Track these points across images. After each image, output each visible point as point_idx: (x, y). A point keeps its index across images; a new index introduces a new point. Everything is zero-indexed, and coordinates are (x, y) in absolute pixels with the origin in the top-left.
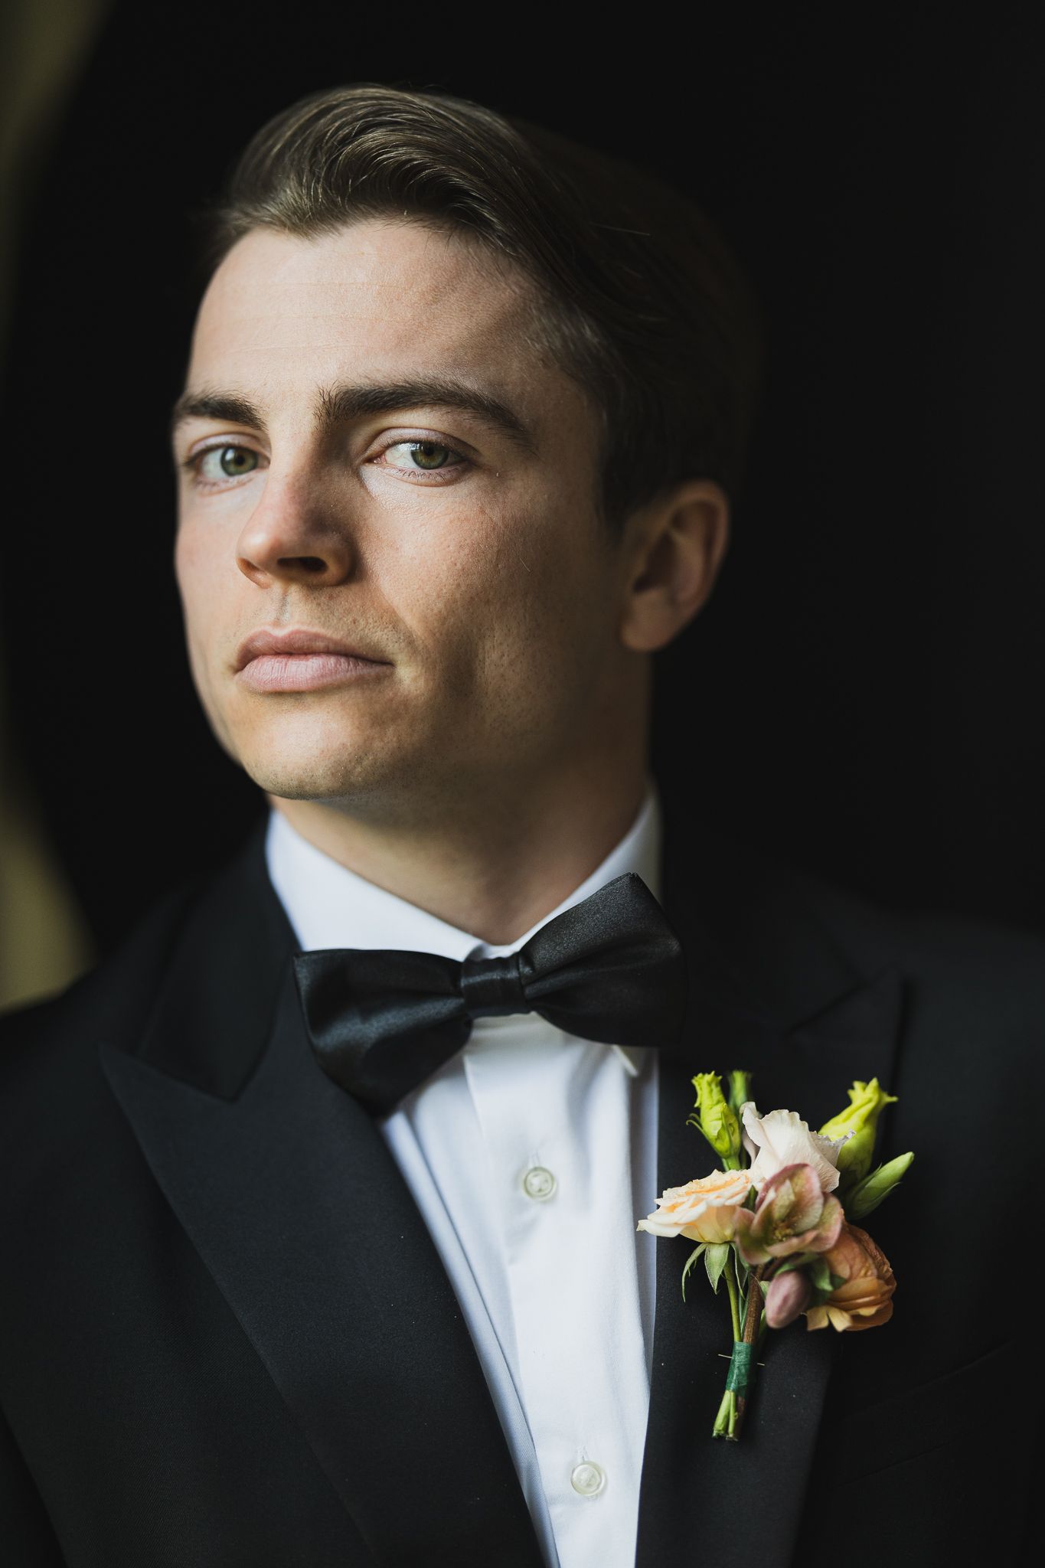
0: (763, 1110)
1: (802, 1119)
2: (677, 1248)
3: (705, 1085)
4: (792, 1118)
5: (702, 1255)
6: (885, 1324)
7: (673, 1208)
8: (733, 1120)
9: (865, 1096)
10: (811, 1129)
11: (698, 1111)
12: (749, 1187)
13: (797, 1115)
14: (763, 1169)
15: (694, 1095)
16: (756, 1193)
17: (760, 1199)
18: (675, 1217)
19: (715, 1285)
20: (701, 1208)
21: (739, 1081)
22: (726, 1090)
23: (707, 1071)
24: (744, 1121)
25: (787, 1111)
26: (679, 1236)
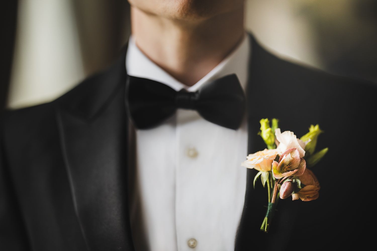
0: (282, 131)
1: (294, 134)
2: (252, 173)
3: (264, 123)
4: (292, 134)
5: (260, 176)
6: (316, 199)
7: (252, 160)
8: (272, 135)
9: (314, 129)
10: (297, 138)
11: (261, 131)
12: (277, 154)
13: (293, 133)
14: (281, 150)
15: (260, 126)
16: (279, 157)
17: (281, 158)
18: (252, 162)
19: (264, 184)
20: (262, 160)
21: (275, 122)
22: (270, 125)
23: (265, 118)
24: (276, 134)
25: (290, 131)
26: (254, 169)
